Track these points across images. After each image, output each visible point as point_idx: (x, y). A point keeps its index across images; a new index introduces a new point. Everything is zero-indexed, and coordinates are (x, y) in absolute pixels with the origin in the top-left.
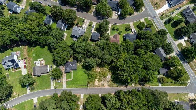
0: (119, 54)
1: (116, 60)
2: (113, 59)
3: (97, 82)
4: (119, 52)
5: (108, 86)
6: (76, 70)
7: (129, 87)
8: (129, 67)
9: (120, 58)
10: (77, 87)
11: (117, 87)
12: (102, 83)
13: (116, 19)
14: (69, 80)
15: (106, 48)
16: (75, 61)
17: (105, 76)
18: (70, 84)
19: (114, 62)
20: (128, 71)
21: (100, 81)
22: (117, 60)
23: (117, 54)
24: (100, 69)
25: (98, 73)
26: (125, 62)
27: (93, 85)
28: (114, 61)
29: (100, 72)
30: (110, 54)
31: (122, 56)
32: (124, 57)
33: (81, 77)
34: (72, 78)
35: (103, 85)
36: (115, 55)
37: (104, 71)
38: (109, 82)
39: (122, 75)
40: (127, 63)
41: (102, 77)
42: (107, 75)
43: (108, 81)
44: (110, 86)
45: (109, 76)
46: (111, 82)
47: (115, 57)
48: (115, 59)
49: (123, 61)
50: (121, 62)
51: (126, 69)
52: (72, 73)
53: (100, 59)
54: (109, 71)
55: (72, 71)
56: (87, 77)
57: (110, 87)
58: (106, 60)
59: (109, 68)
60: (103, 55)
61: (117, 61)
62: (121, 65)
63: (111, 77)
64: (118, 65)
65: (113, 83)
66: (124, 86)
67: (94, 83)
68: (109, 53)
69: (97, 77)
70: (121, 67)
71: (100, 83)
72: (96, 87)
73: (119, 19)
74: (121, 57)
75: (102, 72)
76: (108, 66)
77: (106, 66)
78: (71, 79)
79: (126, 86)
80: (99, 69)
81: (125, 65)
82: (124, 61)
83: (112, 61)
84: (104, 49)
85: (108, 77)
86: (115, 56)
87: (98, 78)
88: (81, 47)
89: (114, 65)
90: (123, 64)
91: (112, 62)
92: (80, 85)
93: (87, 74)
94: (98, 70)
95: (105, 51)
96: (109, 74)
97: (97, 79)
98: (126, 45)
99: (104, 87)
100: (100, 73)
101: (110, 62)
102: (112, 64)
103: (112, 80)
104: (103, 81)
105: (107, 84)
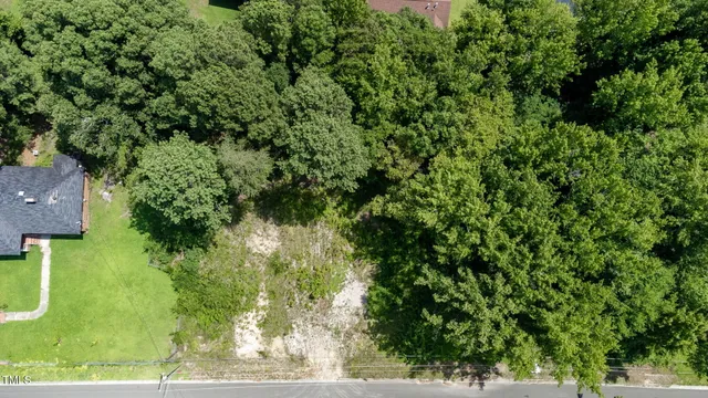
0: (445, 114)
1: (416, 166)
2: (388, 160)
3: (248, 339)
4: (444, 91)
5: (339, 371)
6: (80, 237)
7: (501, 381)
8: (531, 240)
9: (452, 154)
10: (81, 377)
11: (408, 381)
12: (295, 342)
14: (18, 317)
15: (326, 56)
16: (69, 164)
17: (316, 289)
18: (29, 352)
19: (397, 182)
20: (522, 277)
21: (274, 326)
22: (424, 168)
23: (428, 108)
24: (282, 237)
25: (263, 268)
26: (501, 193)
27: (223, 358)
28: (394, 173)
29: (276, 255)
30: (357, 109)
31: (468, 136)
32: (491, 144)
33: (121, 300)
34: (44, 301)
35: (299, 360)
36: (401, 117)
37: (316, 250)
38: (349, 335)
39: (461, 316)
40: (516, 198)
41: (291, 297)
42: (339, 284)
43: (337, 333)
44: (353, 366)
45: (352, 294)
46: (361, 342)
47: (403, 142)
48: (404, 162)
49: (475, 184)
50: (459, 184)
51: (504, 259)
52: (46, 262)
53: (263, 154)
54: (356, 256)
55: (44, 243)
56: (171, 298)
57: (355, 375)
58: (315, 165)
59: (355, 228)
60: (292, 113)
61: (420, 177)
62: (452, 221)
63: (366, 300)
64: (429, 218)
65: (383, 348)
66: (464, 374)
67: (229, 340)
68: (350, 104)
69: (254, 293)
70: (452, 237)
71: (278, 342)
72: (242, 374)
74: (463, 143)
75: (299, 258)
76: (347, 214)
77: (329, 211)
78: (30, 304)
79: (480, 376)
80: (273, 230)
81: (497, 217)
82: (491, 184)
83: (372, 171)
84: (305, 58)
85: (339, 299)
86: (400, 131)
87: (261, 303)
88: (83, 30)
89: (395, 209)
90: (479, 207)
91: (376, 183)
92: (113, 355)
93: (169, 271)
94: (263, 239)
95: (315, 82)
96: (349, 274)
97: (251, 315)
98: (513, 30)
99: (310, 375)
100: (276, 266)
101: (352, 186)
102: (376, 205)
103: (372, 321)
104: (304, 332)
105: (332, 354)
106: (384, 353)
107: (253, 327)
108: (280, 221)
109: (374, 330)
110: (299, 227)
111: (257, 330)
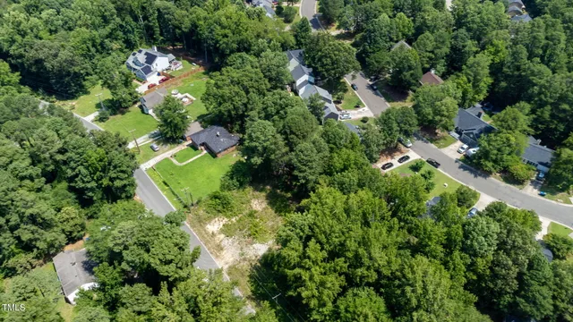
3: (215, 226)
5: (227, 266)
6: (214, 157)
10: (163, 190)
12: (226, 242)
13: (451, 159)
14: (175, 161)
17: (254, 235)
18: (163, 171)
24: (264, 209)
25: (247, 211)
27: (201, 223)
29: (256, 212)
33: (201, 180)
34: (185, 163)
35: (220, 248)
37: (270, 224)
38: (245, 259)
42: (264, 241)
43: (243, 254)
44: (232, 270)
45: (263, 248)
46: (245, 266)
52: (199, 156)
55: (205, 152)
57: (230, 274)
63: (264, 256)
65: (251, 277)
67: (210, 219)
69: (235, 215)
71: (222, 236)
72: (200, 233)
73: (458, 165)
75: (261, 220)
78: (180, 161)
80: (265, 205)
85: (257, 246)
87: (234, 220)
92: (178, 191)
94: (258, 204)
96: (270, 242)
97: (226, 220)
99: (217, 257)
100: (251, 215)
103: (259, 264)
104: (233, 243)
105: (232, 259)
106: (248, 279)
107: (222, 224)
108: (270, 204)
109: (255, 267)
110: (273, 212)
111: (221, 226)
